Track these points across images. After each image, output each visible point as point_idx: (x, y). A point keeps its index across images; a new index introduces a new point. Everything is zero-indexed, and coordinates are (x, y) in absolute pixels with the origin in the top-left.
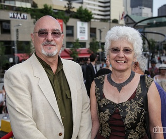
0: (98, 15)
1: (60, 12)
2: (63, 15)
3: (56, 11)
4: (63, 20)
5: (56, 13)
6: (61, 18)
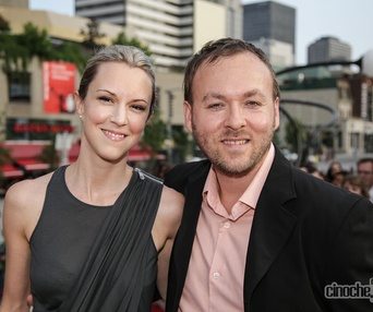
0: (164, 55)
1: (69, 45)
2: (76, 52)
3: (59, 43)
4: (78, 66)
5: (60, 48)
6: (72, 61)
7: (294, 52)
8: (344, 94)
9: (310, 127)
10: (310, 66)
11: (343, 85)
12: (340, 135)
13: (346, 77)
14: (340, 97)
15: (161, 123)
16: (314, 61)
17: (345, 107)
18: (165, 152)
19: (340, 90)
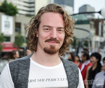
0: (23, 10)
7: (73, 10)
8: (93, 26)
9: (80, 39)
10: (80, 13)
11: (92, 23)
12: (91, 42)
13: (93, 20)
14: (91, 27)
15: (22, 37)
16: (81, 11)
17: (93, 31)
18: (23, 48)
19: (91, 25)
